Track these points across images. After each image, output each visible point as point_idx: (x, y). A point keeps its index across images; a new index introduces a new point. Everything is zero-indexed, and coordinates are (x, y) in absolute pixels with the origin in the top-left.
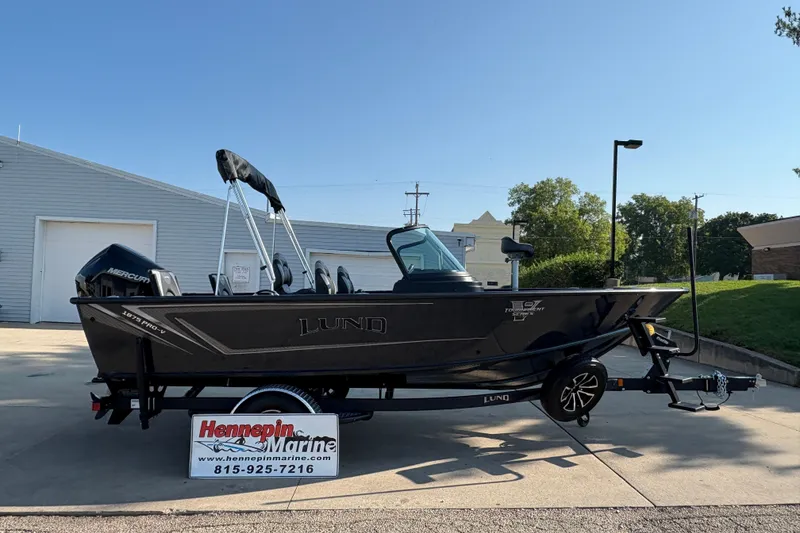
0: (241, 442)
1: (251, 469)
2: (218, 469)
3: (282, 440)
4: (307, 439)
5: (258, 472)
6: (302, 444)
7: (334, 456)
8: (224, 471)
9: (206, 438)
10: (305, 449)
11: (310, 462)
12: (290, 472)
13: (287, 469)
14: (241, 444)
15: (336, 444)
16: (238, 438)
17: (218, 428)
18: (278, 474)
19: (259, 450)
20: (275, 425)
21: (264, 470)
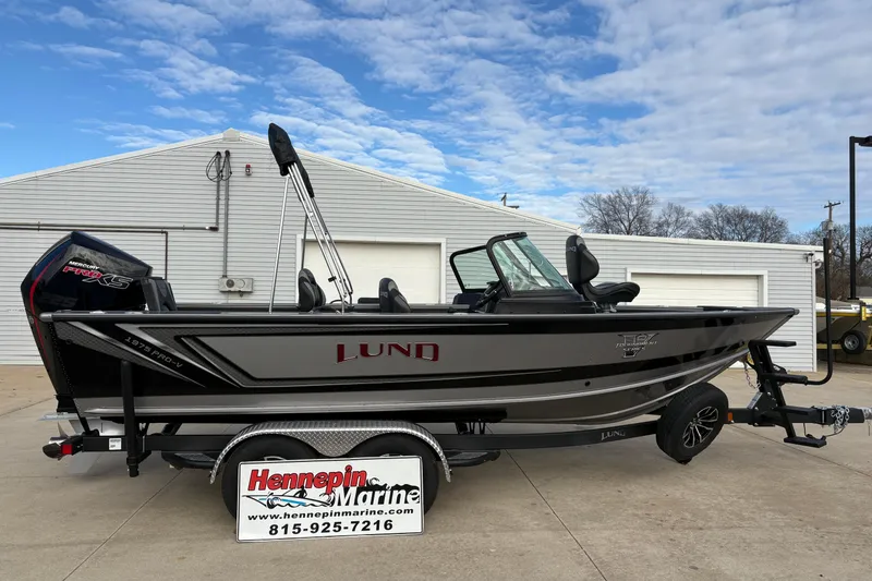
0: (302, 494)
1: (315, 528)
2: (274, 530)
3: (353, 490)
4: (383, 488)
5: (324, 531)
6: (378, 494)
7: (417, 507)
8: (281, 531)
9: (257, 492)
10: (381, 501)
11: (389, 517)
12: (364, 529)
13: (360, 526)
14: (301, 497)
15: (419, 493)
16: (297, 490)
17: (273, 478)
18: (349, 532)
19: (325, 504)
20: (344, 472)
21: (331, 528)
